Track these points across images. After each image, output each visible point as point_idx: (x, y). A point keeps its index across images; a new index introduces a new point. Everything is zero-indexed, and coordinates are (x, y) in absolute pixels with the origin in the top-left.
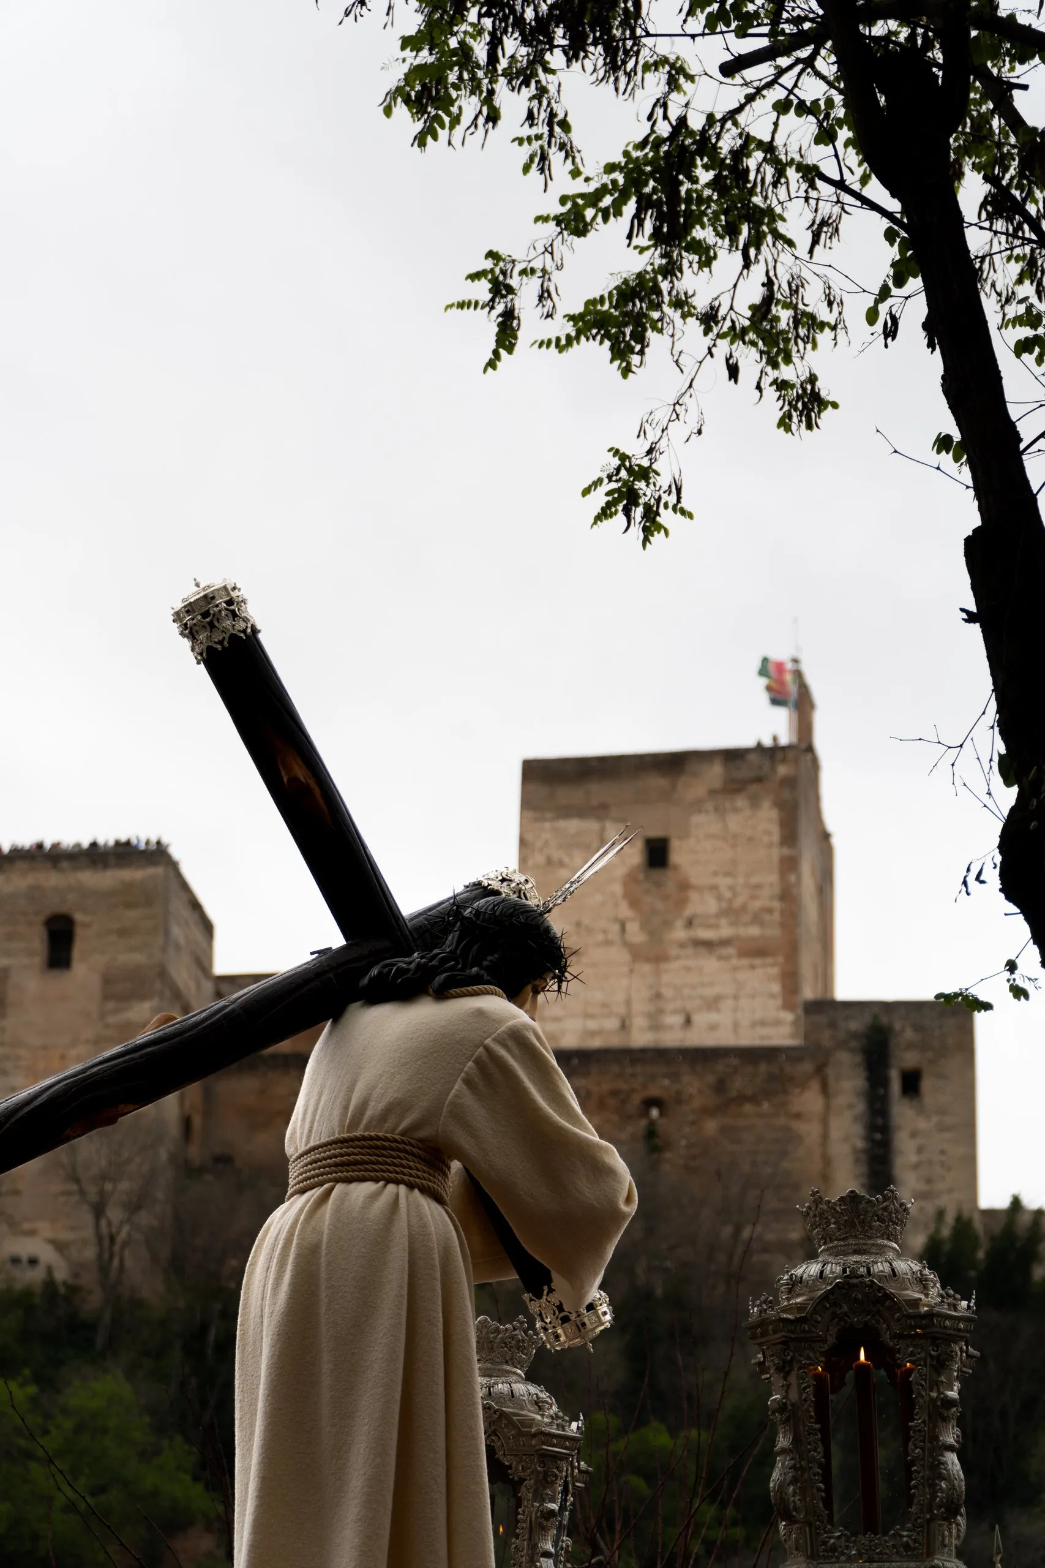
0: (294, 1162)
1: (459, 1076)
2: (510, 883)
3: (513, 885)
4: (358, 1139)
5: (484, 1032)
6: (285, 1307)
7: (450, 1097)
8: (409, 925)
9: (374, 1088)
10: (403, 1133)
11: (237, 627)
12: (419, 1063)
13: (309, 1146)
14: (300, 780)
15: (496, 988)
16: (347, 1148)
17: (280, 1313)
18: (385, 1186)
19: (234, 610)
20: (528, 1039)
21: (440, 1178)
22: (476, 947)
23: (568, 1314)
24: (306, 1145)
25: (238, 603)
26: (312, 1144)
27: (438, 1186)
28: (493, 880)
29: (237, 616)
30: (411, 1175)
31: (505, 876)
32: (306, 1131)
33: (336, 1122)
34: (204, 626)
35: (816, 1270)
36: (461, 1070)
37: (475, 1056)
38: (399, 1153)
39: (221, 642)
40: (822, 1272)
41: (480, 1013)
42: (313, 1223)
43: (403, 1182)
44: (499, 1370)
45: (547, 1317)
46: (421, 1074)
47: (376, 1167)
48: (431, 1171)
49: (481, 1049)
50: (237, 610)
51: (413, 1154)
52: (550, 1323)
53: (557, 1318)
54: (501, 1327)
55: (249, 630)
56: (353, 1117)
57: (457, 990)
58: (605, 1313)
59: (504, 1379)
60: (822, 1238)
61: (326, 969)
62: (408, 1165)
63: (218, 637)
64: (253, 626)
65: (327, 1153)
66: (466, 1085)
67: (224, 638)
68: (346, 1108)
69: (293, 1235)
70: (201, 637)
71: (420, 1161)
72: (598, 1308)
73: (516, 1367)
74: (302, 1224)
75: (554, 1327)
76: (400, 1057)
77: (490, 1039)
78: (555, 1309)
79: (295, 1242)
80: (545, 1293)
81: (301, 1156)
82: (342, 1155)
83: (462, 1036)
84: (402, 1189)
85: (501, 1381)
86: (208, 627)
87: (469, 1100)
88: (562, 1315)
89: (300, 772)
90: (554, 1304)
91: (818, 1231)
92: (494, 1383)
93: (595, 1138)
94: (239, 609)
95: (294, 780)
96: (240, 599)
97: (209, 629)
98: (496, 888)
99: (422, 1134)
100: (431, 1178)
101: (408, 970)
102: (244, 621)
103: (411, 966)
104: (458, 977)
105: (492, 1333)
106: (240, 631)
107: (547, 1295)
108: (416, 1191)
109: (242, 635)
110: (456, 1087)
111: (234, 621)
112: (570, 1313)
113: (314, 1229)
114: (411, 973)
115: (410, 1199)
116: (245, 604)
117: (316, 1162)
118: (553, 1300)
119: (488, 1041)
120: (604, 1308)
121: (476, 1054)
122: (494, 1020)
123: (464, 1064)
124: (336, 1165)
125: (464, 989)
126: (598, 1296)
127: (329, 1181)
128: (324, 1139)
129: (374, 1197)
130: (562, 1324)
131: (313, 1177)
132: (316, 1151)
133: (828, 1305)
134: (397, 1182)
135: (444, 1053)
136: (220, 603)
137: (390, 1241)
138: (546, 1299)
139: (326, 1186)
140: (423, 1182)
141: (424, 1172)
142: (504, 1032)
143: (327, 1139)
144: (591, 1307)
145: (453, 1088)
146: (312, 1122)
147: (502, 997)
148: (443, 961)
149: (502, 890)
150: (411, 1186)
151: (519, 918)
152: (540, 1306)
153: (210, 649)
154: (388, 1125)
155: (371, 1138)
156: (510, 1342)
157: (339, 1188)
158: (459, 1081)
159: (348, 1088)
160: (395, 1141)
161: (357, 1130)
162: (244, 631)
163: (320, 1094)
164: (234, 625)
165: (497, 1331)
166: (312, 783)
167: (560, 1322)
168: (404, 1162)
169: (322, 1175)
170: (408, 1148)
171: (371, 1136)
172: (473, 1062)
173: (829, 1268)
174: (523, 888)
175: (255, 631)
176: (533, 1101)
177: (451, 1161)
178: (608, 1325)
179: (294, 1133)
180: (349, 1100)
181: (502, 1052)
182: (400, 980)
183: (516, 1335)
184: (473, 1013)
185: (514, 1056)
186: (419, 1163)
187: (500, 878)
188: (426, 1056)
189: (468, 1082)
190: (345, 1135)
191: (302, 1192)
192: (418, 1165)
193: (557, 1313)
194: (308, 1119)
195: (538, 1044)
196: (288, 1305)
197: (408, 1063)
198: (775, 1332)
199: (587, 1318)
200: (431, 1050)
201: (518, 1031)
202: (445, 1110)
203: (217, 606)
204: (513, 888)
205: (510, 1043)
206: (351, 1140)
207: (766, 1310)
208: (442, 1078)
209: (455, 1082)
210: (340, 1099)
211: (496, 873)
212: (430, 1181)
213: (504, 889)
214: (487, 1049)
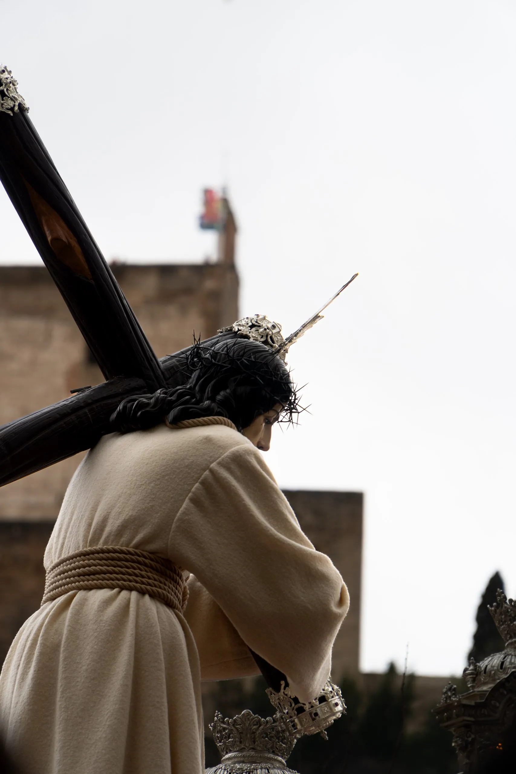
0: (49, 573)
1: (187, 496)
2: (258, 328)
3: (261, 330)
4: (98, 552)
5: (211, 457)
6: (28, 698)
7: (178, 514)
8: (162, 366)
9: (112, 507)
10: (137, 547)
11: (6, 106)
12: (152, 485)
13: (60, 559)
14: (62, 240)
15: (225, 418)
16: (89, 560)
17: (23, 704)
18: (119, 592)
19: (3, 91)
20: (250, 462)
21: (171, 586)
22: (212, 383)
23: (302, 705)
24: (58, 558)
25: (6, 84)
26: (63, 556)
27: (169, 592)
28: (243, 326)
29: (6, 96)
30: (143, 583)
31: (254, 323)
32: (59, 547)
33: (81, 538)
35: (498, 662)
36: (190, 491)
37: (201, 478)
38: (132, 564)
40: (502, 663)
41: (208, 440)
42: (56, 626)
43: (136, 589)
44: (260, 757)
45: (285, 709)
46: (154, 494)
47: (112, 576)
48: (162, 580)
49: (207, 472)
50: (5, 90)
51: (145, 565)
52: (287, 713)
53: (293, 709)
54: (263, 719)
55: (16, 108)
56: (95, 532)
57: (190, 421)
58: (337, 704)
59: (264, 765)
60: (508, 633)
61: (82, 404)
62: (141, 574)
64: (20, 105)
65: (73, 565)
66: (193, 503)
68: (90, 525)
69: (38, 636)
71: (152, 570)
72: (330, 700)
73: (278, 755)
74: (46, 626)
75: (291, 717)
76: (136, 480)
77: (214, 463)
78: (292, 701)
79: (39, 642)
80: (283, 687)
81: (54, 568)
82: (84, 567)
83: (191, 461)
84: (134, 594)
85: (260, 767)
87: (197, 517)
88: (297, 706)
89: (63, 233)
90: (290, 697)
91: (504, 628)
92: (254, 769)
93: (312, 549)
94: (7, 90)
95: (56, 239)
96: (9, 81)
98: (244, 333)
99: (152, 547)
100: (162, 585)
101: (148, 404)
102: (12, 100)
103: (152, 401)
104: (191, 410)
105: (254, 725)
106: (8, 109)
107: (285, 689)
108: (147, 597)
109: (10, 112)
110: (184, 506)
111: (3, 100)
112: (304, 704)
113: (56, 631)
114: (151, 406)
115: (141, 604)
116: (14, 85)
117: (64, 573)
118: (290, 693)
119: (213, 465)
120: (336, 700)
121: (203, 476)
122: (219, 446)
123: (193, 485)
124: (79, 575)
125: (195, 420)
126: (330, 689)
127: (73, 589)
128: (72, 553)
129: (108, 602)
130: (298, 714)
131: (61, 586)
132: (64, 563)
133: (505, 692)
134: (130, 589)
135: (174, 476)
137: (120, 640)
138: (284, 693)
139: (70, 593)
140: (154, 588)
141: (155, 580)
142: (227, 457)
143: (73, 553)
144: (323, 699)
145: (181, 506)
146: (64, 538)
147: (231, 427)
148: (181, 395)
149: (250, 335)
150: (142, 593)
151: (250, 357)
152: (279, 699)
154: (123, 539)
155: (108, 551)
156: (270, 733)
157: (80, 594)
158: (187, 500)
159: (92, 508)
160: (129, 553)
161: (97, 544)
162: (12, 109)
163: (72, 513)
164: (2, 104)
165: (259, 723)
166: (74, 243)
167: (296, 712)
168: (137, 571)
169: (68, 584)
170: (140, 559)
171: (108, 549)
172: (201, 483)
173: (508, 660)
174: (270, 333)
175: (22, 109)
176: (252, 517)
177: (182, 570)
178: (339, 715)
179: (51, 549)
180: (92, 519)
181: (225, 474)
182: (139, 413)
183: (276, 726)
184: (202, 440)
185: (236, 478)
186: (151, 572)
187: (250, 324)
188: (159, 479)
189: (195, 501)
190: (88, 549)
191: (52, 599)
192: (149, 574)
193: (293, 705)
194: (62, 536)
195: (258, 467)
196: (30, 696)
197: (143, 485)
198: (458, 716)
199: (321, 709)
200: (163, 474)
201: (241, 456)
202: (174, 525)
204: (262, 332)
205: (233, 467)
206: (93, 553)
207: (450, 697)
208: (172, 498)
209: (183, 501)
210: (86, 517)
211: (247, 320)
212: (160, 588)
213: (253, 334)
214: (212, 471)
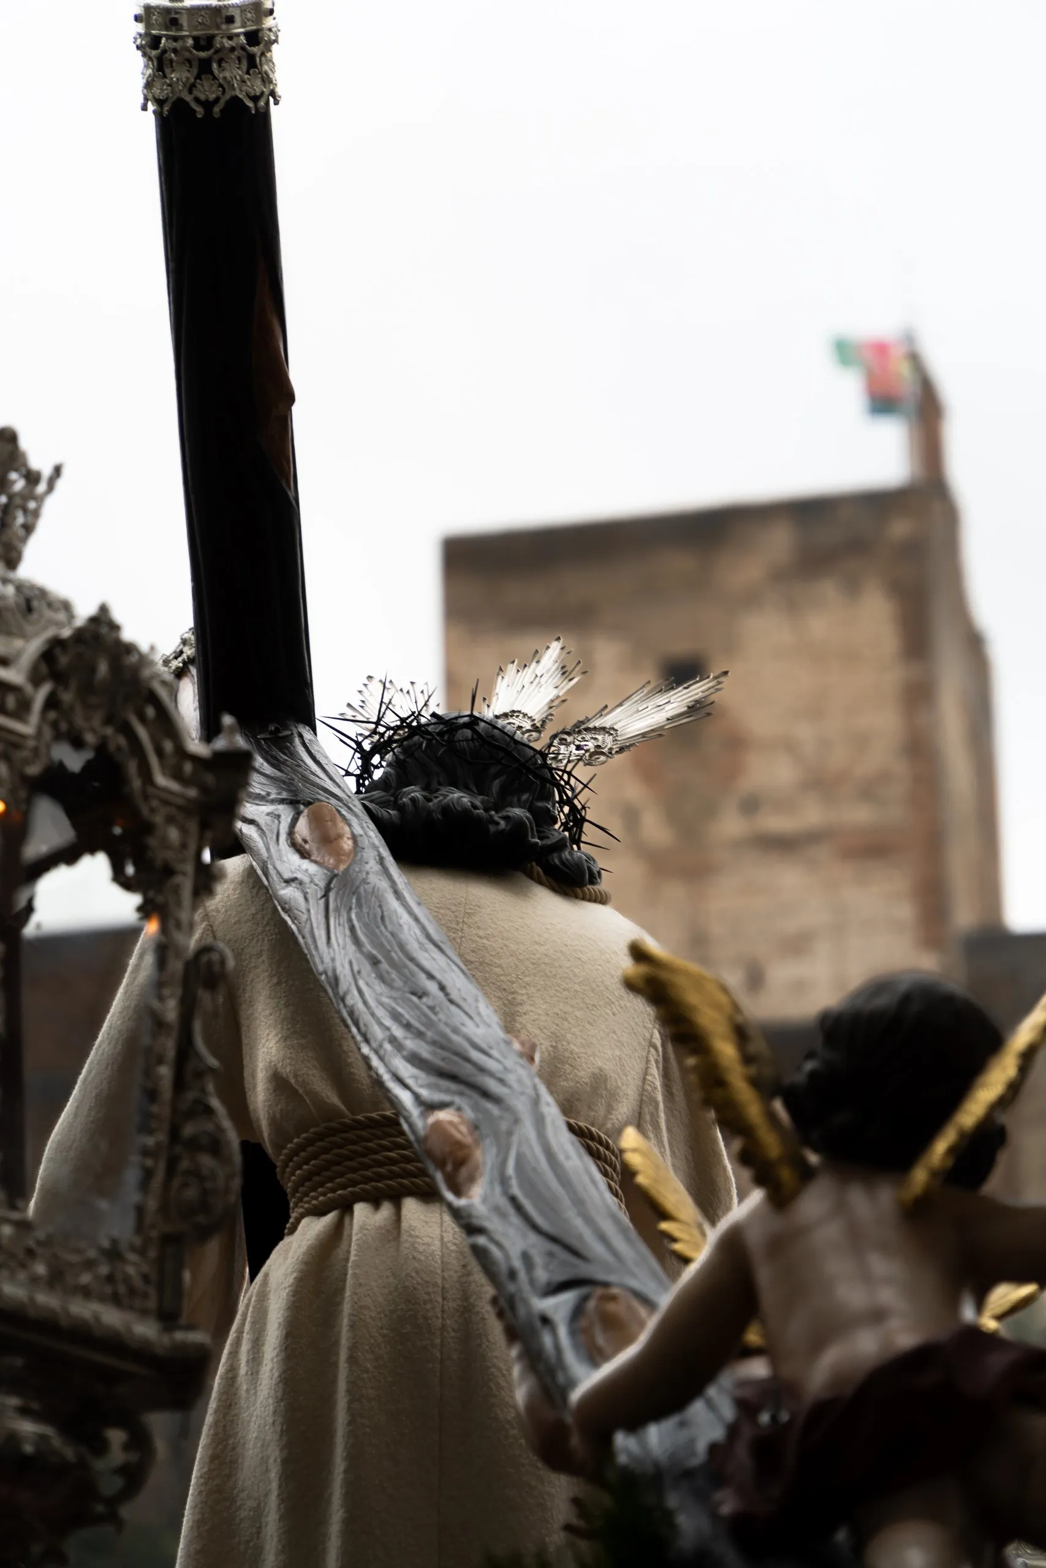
34: (189, 61)
39: (208, 105)
63: (207, 91)
67: (217, 100)
70: (174, 76)
86: (196, 64)
97: (195, 71)
111: (248, 73)
136: (238, 35)
153: (180, 106)
203: (230, 38)
